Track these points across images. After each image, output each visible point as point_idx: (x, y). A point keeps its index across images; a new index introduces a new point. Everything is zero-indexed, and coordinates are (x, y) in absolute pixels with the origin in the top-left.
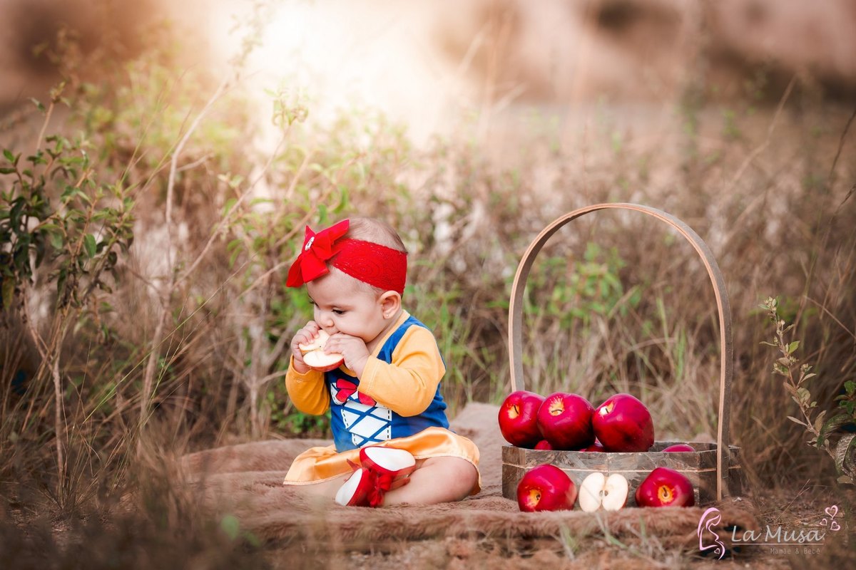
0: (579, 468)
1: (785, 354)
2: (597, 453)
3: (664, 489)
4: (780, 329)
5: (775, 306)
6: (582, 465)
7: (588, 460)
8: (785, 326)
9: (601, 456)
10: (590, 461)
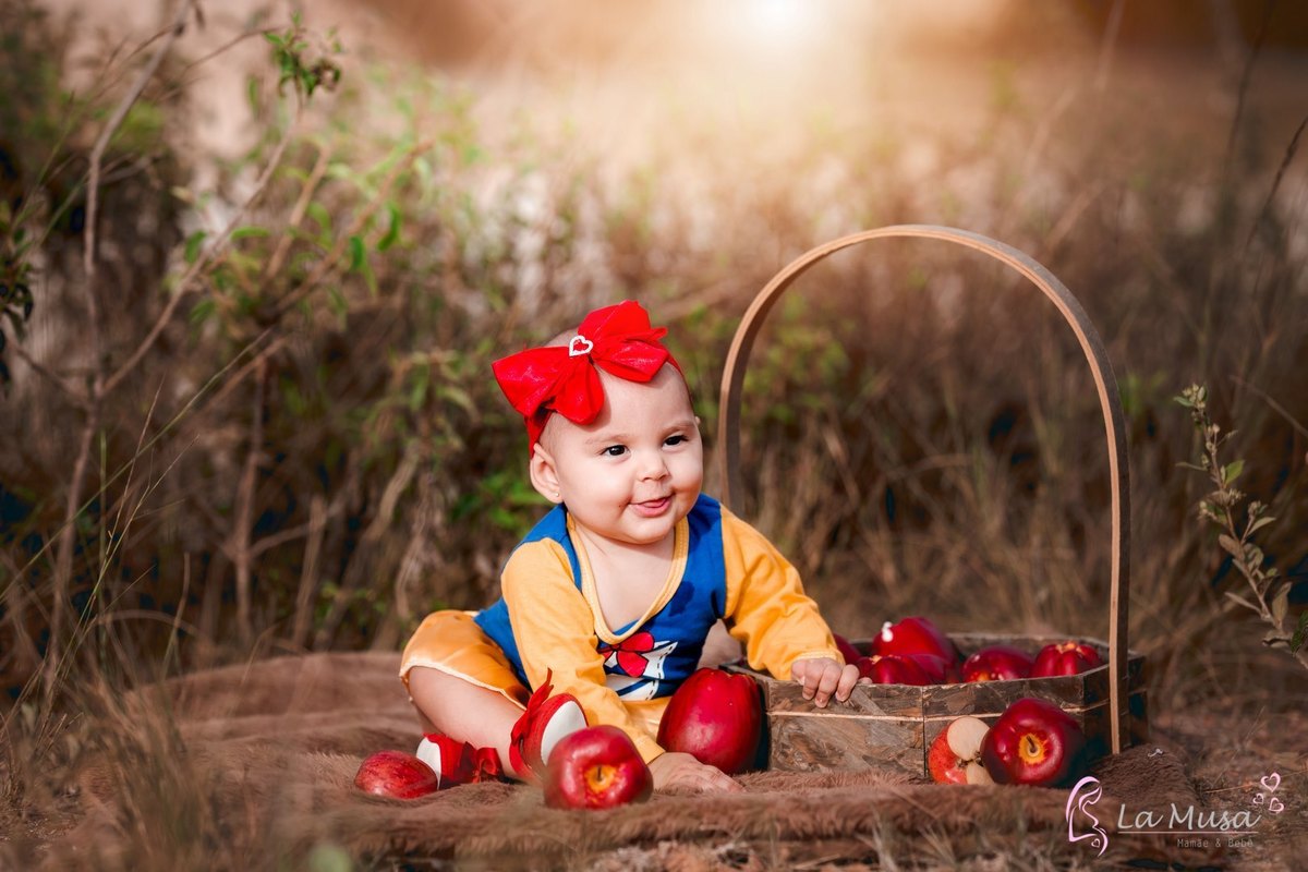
0: (870, 714)
1: (1220, 485)
2: (902, 686)
3: (1030, 740)
4: (1212, 440)
5: (1203, 399)
6: (876, 708)
7: (886, 701)
8: (1221, 435)
9: (910, 693)
10: (891, 702)
